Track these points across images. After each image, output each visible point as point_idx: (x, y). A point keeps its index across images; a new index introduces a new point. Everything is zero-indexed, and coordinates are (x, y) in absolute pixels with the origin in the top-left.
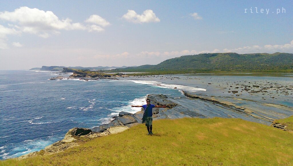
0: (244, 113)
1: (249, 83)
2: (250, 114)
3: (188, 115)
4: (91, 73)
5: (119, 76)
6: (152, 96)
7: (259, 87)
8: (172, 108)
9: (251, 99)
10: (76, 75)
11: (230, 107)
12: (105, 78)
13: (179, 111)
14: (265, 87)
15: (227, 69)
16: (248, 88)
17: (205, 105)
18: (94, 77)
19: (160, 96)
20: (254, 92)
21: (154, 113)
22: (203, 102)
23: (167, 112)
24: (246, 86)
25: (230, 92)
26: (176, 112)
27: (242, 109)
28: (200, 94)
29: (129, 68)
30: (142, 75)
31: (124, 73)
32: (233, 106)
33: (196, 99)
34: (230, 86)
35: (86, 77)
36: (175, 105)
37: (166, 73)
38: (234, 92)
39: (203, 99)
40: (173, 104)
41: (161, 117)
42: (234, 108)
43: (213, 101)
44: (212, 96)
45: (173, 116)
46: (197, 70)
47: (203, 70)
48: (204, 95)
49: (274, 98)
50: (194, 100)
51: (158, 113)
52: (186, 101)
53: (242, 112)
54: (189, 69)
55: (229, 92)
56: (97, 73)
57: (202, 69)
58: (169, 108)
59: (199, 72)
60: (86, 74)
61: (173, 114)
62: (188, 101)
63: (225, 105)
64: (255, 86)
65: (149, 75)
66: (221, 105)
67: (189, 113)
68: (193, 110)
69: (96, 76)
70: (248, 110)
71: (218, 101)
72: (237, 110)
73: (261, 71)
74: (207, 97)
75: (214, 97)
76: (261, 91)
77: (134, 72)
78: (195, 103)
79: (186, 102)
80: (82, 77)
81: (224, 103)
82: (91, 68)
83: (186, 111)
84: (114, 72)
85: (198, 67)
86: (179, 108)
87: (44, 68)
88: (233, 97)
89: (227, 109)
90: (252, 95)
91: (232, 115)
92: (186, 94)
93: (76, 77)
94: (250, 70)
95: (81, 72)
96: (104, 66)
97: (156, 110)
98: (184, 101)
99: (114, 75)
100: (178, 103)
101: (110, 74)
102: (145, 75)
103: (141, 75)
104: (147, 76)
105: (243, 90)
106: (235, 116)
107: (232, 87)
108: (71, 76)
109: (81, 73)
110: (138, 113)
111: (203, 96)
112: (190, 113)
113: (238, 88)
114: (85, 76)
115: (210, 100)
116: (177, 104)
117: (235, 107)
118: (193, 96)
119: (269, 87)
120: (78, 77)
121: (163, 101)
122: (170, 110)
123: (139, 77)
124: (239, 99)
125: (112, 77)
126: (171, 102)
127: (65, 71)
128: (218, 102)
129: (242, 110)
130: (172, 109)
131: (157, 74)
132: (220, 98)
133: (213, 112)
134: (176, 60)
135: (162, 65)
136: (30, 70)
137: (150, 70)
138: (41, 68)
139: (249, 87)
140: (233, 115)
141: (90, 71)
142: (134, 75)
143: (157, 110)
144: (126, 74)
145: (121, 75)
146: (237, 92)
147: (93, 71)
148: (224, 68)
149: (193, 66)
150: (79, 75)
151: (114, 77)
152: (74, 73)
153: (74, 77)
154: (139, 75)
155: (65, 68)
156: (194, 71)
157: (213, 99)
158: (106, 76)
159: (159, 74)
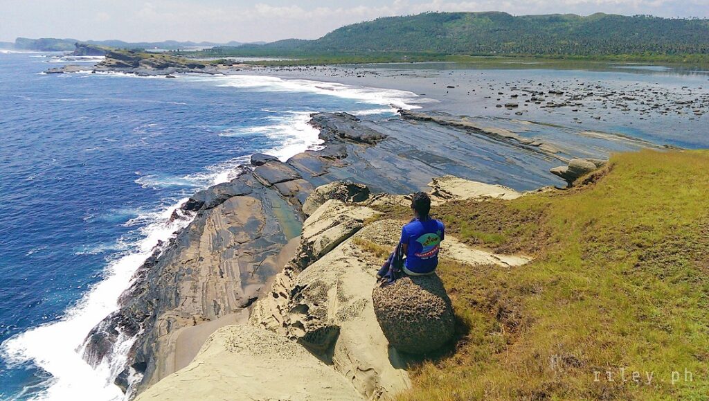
1: (540, 84)
3: (416, 159)
4: (152, 56)
5: (224, 67)
6: (321, 117)
7: (562, 93)
8: (376, 143)
9: (550, 121)
10: (114, 62)
11: (507, 140)
12: (192, 72)
13: (394, 150)
14: (577, 94)
16: (537, 96)
17: (451, 138)
18: (161, 67)
19: (341, 115)
20: (552, 105)
22: (444, 130)
23: (366, 152)
24: (534, 93)
25: (501, 106)
26: (389, 155)
27: (534, 143)
28: (434, 112)
29: (246, 46)
30: (284, 66)
31: (237, 59)
32: (513, 138)
33: (428, 124)
35: (140, 67)
36: (383, 138)
37: (344, 61)
38: (509, 106)
39: (442, 124)
40: (377, 136)
41: (355, 165)
42: (517, 143)
43: (466, 128)
44: (463, 117)
45: (382, 162)
46: (414, 54)
47: (429, 55)
48: (444, 114)
49: (599, 118)
50: (422, 126)
51: (345, 157)
52: (406, 127)
54: (397, 51)
55: (499, 106)
56: (168, 58)
57: (427, 51)
58: (368, 145)
59: (422, 60)
60: (140, 59)
61: (381, 159)
62: (410, 127)
63: (495, 136)
64: (554, 93)
65: (301, 66)
66: (486, 138)
67: (418, 156)
68: (424, 147)
69: (167, 66)
70: (548, 147)
71: (478, 127)
72: (524, 148)
74: (451, 118)
75: (466, 118)
76: (568, 102)
77: (260, 56)
79: (406, 130)
80: (127, 66)
81: (493, 131)
82: (153, 46)
83: (408, 150)
84: (210, 56)
85: (418, 47)
86: (391, 143)
87: (21, 43)
88: (508, 117)
89: (502, 145)
92: (400, 111)
93: (114, 66)
94: (537, 55)
95: (125, 54)
97: (340, 150)
98: (400, 129)
99: (214, 65)
100: (389, 132)
101: (201, 60)
102: (291, 66)
103: (282, 65)
104: (297, 68)
105: (528, 101)
107: (502, 94)
108: (101, 64)
109: (128, 58)
111: (441, 115)
112: (421, 155)
113: (516, 96)
114: (137, 65)
115: (458, 125)
116: (386, 136)
117: (519, 141)
118: (419, 116)
119: (586, 94)
120: (119, 65)
123: (276, 68)
124: (524, 123)
125: (208, 69)
126: (372, 130)
127: (79, 50)
128: (477, 130)
129: (534, 146)
130: (377, 147)
131: (321, 62)
132: (481, 120)
134: (365, 28)
135: (329, 39)
137: (301, 52)
138: (14, 42)
139: (542, 93)
140: (518, 159)
141: (146, 52)
142: (265, 65)
143: (343, 150)
144: (244, 63)
145: (230, 64)
146: (517, 106)
147: (155, 53)
148: (479, 49)
149: (405, 43)
150: (120, 61)
151: (214, 68)
152: (108, 57)
153: (108, 66)
154: (277, 66)
155: (80, 44)
156: (409, 57)
157: (468, 123)
158: (192, 66)
159: (327, 64)
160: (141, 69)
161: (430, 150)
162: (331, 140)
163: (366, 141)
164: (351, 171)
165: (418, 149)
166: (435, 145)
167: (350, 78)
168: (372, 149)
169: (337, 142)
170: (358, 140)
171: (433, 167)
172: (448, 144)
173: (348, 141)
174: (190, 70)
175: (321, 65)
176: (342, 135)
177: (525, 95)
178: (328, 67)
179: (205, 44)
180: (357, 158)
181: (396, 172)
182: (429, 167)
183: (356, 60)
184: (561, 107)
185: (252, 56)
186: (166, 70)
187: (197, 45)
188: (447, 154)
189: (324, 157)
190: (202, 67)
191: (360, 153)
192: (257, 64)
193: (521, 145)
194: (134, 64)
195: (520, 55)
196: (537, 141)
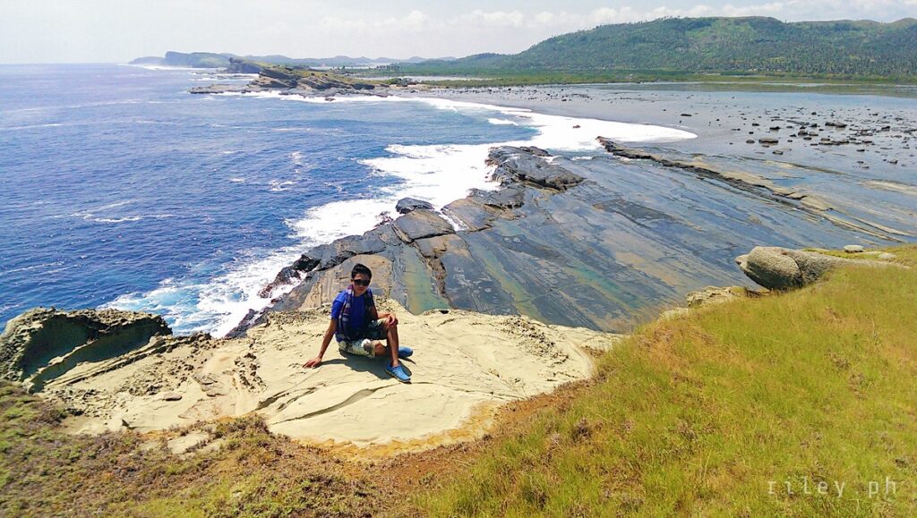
1: (814, 114)
2: (822, 213)
3: (618, 212)
4: (313, 74)
5: (397, 87)
6: (501, 152)
7: (844, 126)
8: (566, 189)
9: (820, 164)
10: (268, 80)
11: (755, 190)
12: (358, 93)
13: (589, 198)
14: (866, 128)
15: (739, 71)
16: (808, 130)
17: (673, 184)
18: (322, 88)
19: (528, 150)
20: (829, 142)
21: (510, 207)
22: (666, 173)
23: (550, 201)
24: (803, 126)
25: (753, 142)
26: (580, 206)
27: (795, 196)
28: (656, 149)
29: (430, 62)
30: (471, 87)
31: (414, 79)
32: (763, 187)
33: (644, 164)
34: (753, 122)
35: (298, 87)
36: (577, 182)
37: (548, 81)
38: (765, 142)
39: (666, 164)
40: (570, 179)
41: (530, 217)
42: (769, 193)
43: (698, 170)
44: (696, 155)
45: (568, 214)
46: (644, 72)
47: (663, 73)
48: (670, 151)
49: (896, 162)
50: (636, 167)
51: (520, 206)
52: (613, 168)
53: (796, 207)
54: (621, 68)
55: (750, 142)
56: (331, 77)
57: (662, 68)
58: (555, 191)
59: (653, 79)
60: (299, 78)
61: (569, 211)
62: (619, 169)
63: (737, 183)
64: (833, 125)
65: (492, 86)
66: (724, 185)
67: (620, 208)
68: (632, 196)
69: (329, 86)
70: (812, 201)
71: (714, 170)
72: (777, 200)
73: (850, 78)
74: (678, 157)
75: (699, 158)
76: (851, 139)
77: (446, 75)
78: (642, 176)
79: (614, 172)
80: (286, 86)
81: (736, 176)
82: (314, 62)
83: (611, 199)
84: (384, 74)
85: (649, 63)
86: (587, 189)
87: (172, 58)
88: (763, 157)
89: (745, 195)
90: (824, 152)
91: (762, 216)
92: (609, 146)
93: (267, 86)
95: (282, 71)
96: (354, 57)
97: (514, 197)
98: (603, 169)
99: (385, 85)
100: (587, 174)
101: (371, 79)
102: (480, 86)
103: (468, 86)
104: (487, 89)
105: (794, 136)
106: (771, 219)
107: (758, 125)
108: (253, 84)
109: (285, 76)
110: (458, 204)
111: (666, 153)
113: (777, 128)
114: (294, 85)
115: (687, 167)
116: (582, 179)
117: (771, 190)
118: (632, 153)
120: (274, 86)
121: (539, 167)
122: (560, 197)
123: (461, 90)
124: (783, 166)
125: (378, 90)
126: (564, 171)
127: (233, 67)
128: (713, 174)
129: (794, 199)
130: (566, 193)
131: (517, 82)
132: (722, 160)
133: (700, 205)
134: (581, 39)
135: (534, 54)
136: (130, 63)
137: (497, 70)
138: (164, 56)
139: (815, 126)
140: (766, 217)
141: (311, 70)
142: (448, 85)
143: (519, 197)
144: (423, 83)
145: (405, 84)
146: (776, 142)
147: (318, 71)
148: (733, 66)
149: (634, 58)
150: (276, 80)
151: (385, 90)
152: (262, 75)
153: (261, 86)
154: (462, 87)
155: (234, 59)
156: (636, 76)
157: (700, 163)
158: (359, 86)
159: (526, 85)
160: (299, 89)
161: (640, 199)
162: (507, 183)
163: (552, 185)
164: (523, 225)
165: (623, 198)
166: (650, 193)
167: (553, 103)
170: (542, 183)
171: (639, 224)
172: (667, 192)
173: (530, 185)
174: (356, 91)
175: (518, 85)
176: (522, 177)
177: (791, 127)
178: (528, 88)
179: (380, 60)
180: (535, 208)
181: (585, 230)
182: (633, 224)
183: (564, 78)
184: (841, 146)
186: (327, 91)
187: (373, 61)
188: (663, 207)
189: (490, 205)
190: (370, 87)
191: (541, 202)
192: (438, 84)
193: (774, 196)
194: (291, 84)
195: (791, 73)
196: (800, 191)
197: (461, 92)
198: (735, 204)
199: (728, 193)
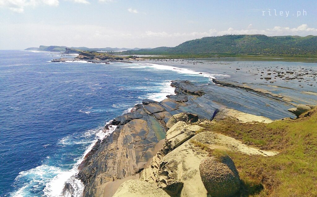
0: (283, 101)
1: (282, 69)
2: (290, 103)
4: (100, 54)
5: (132, 59)
6: (176, 82)
7: (293, 73)
8: (202, 95)
9: (287, 86)
10: (82, 57)
11: (266, 95)
14: (300, 73)
15: (254, 53)
16: (281, 74)
17: (238, 93)
18: (103, 59)
19: (185, 82)
20: (288, 79)
22: (235, 89)
23: (197, 100)
24: (279, 73)
25: (263, 79)
26: (207, 101)
27: (280, 97)
29: (142, 50)
30: (159, 59)
31: (138, 56)
32: (269, 94)
34: (261, 72)
35: (94, 59)
36: (205, 93)
37: (187, 57)
38: (267, 78)
39: (234, 86)
42: (271, 96)
43: (246, 88)
44: (244, 83)
45: (204, 104)
46: (220, 54)
47: (227, 54)
48: (235, 82)
49: (312, 85)
51: (187, 101)
52: (216, 88)
53: (281, 101)
54: (212, 52)
56: (107, 55)
57: (227, 53)
58: (198, 96)
59: (224, 56)
60: (94, 55)
62: (218, 88)
63: (260, 93)
64: (289, 72)
65: (167, 59)
66: (255, 93)
69: (106, 59)
70: (286, 98)
71: (251, 88)
72: (274, 99)
73: (292, 56)
74: (238, 84)
75: (245, 84)
76: (296, 77)
77: (149, 55)
80: (89, 59)
81: (259, 90)
82: (98, 49)
84: (125, 54)
85: (222, 51)
87: (42, 48)
88: (267, 84)
89: (263, 97)
90: (287, 82)
92: (214, 80)
93: (82, 59)
94: (280, 54)
95: (88, 53)
96: (113, 48)
97: (184, 98)
98: (213, 88)
99: (127, 58)
101: (121, 56)
102: (162, 59)
103: (158, 58)
104: (165, 60)
105: (276, 76)
106: (273, 105)
107: (263, 73)
108: (77, 58)
109: (89, 55)
110: (165, 101)
113: (270, 74)
114: (93, 58)
115: (242, 87)
119: (305, 74)
120: (85, 58)
124: (274, 87)
125: (125, 60)
127: (67, 51)
128: (251, 90)
129: (280, 98)
131: (176, 58)
132: (253, 85)
133: (248, 100)
134: (197, 42)
135: (180, 47)
136: (25, 50)
137: (167, 53)
138: (39, 47)
139: (283, 73)
140: (271, 104)
142: (151, 58)
143: (186, 98)
144: (141, 57)
145: (135, 58)
146: (270, 79)
147: (101, 53)
148: (251, 52)
149: (216, 49)
150: (85, 56)
151: (127, 60)
152: (80, 54)
153: (80, 59)
154: (156, 59)
155: (68, 48)
156: (218, 55)
157: (245, 86)
158: (118, 59)
159: (179, 58)
160: (94, 60)
162: (180, 93)
163: (197, 94)
164: (189, 108)
167: (190, 65)
168: (200, 98)
169: (183, 94)
170: (193, 93)
172: (236, 96)
173: (188, 94)
174: (116, 60)
175: (176, 59)
176: (186, 91)
177: (275, 73)
178: (179, 60)
179: (124, 49)
180: (193, 102)
183: (193, 56)
184: (293, 80)
185: (145, 54)
186: (105, 61)
187: (120, 49)
189: (177, 101)
190: (122, 59)
191: (194, 100)
192: (147, 58)
193: (273, 97)
194: (92, 58)
195: (272, 54)
196: (281, 95)
197: (156, 61)
198: (260, 100)
199: (257, 96)
